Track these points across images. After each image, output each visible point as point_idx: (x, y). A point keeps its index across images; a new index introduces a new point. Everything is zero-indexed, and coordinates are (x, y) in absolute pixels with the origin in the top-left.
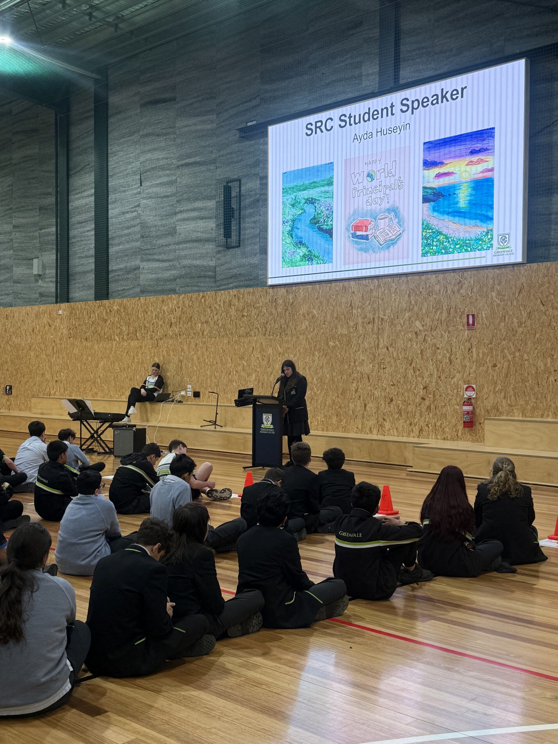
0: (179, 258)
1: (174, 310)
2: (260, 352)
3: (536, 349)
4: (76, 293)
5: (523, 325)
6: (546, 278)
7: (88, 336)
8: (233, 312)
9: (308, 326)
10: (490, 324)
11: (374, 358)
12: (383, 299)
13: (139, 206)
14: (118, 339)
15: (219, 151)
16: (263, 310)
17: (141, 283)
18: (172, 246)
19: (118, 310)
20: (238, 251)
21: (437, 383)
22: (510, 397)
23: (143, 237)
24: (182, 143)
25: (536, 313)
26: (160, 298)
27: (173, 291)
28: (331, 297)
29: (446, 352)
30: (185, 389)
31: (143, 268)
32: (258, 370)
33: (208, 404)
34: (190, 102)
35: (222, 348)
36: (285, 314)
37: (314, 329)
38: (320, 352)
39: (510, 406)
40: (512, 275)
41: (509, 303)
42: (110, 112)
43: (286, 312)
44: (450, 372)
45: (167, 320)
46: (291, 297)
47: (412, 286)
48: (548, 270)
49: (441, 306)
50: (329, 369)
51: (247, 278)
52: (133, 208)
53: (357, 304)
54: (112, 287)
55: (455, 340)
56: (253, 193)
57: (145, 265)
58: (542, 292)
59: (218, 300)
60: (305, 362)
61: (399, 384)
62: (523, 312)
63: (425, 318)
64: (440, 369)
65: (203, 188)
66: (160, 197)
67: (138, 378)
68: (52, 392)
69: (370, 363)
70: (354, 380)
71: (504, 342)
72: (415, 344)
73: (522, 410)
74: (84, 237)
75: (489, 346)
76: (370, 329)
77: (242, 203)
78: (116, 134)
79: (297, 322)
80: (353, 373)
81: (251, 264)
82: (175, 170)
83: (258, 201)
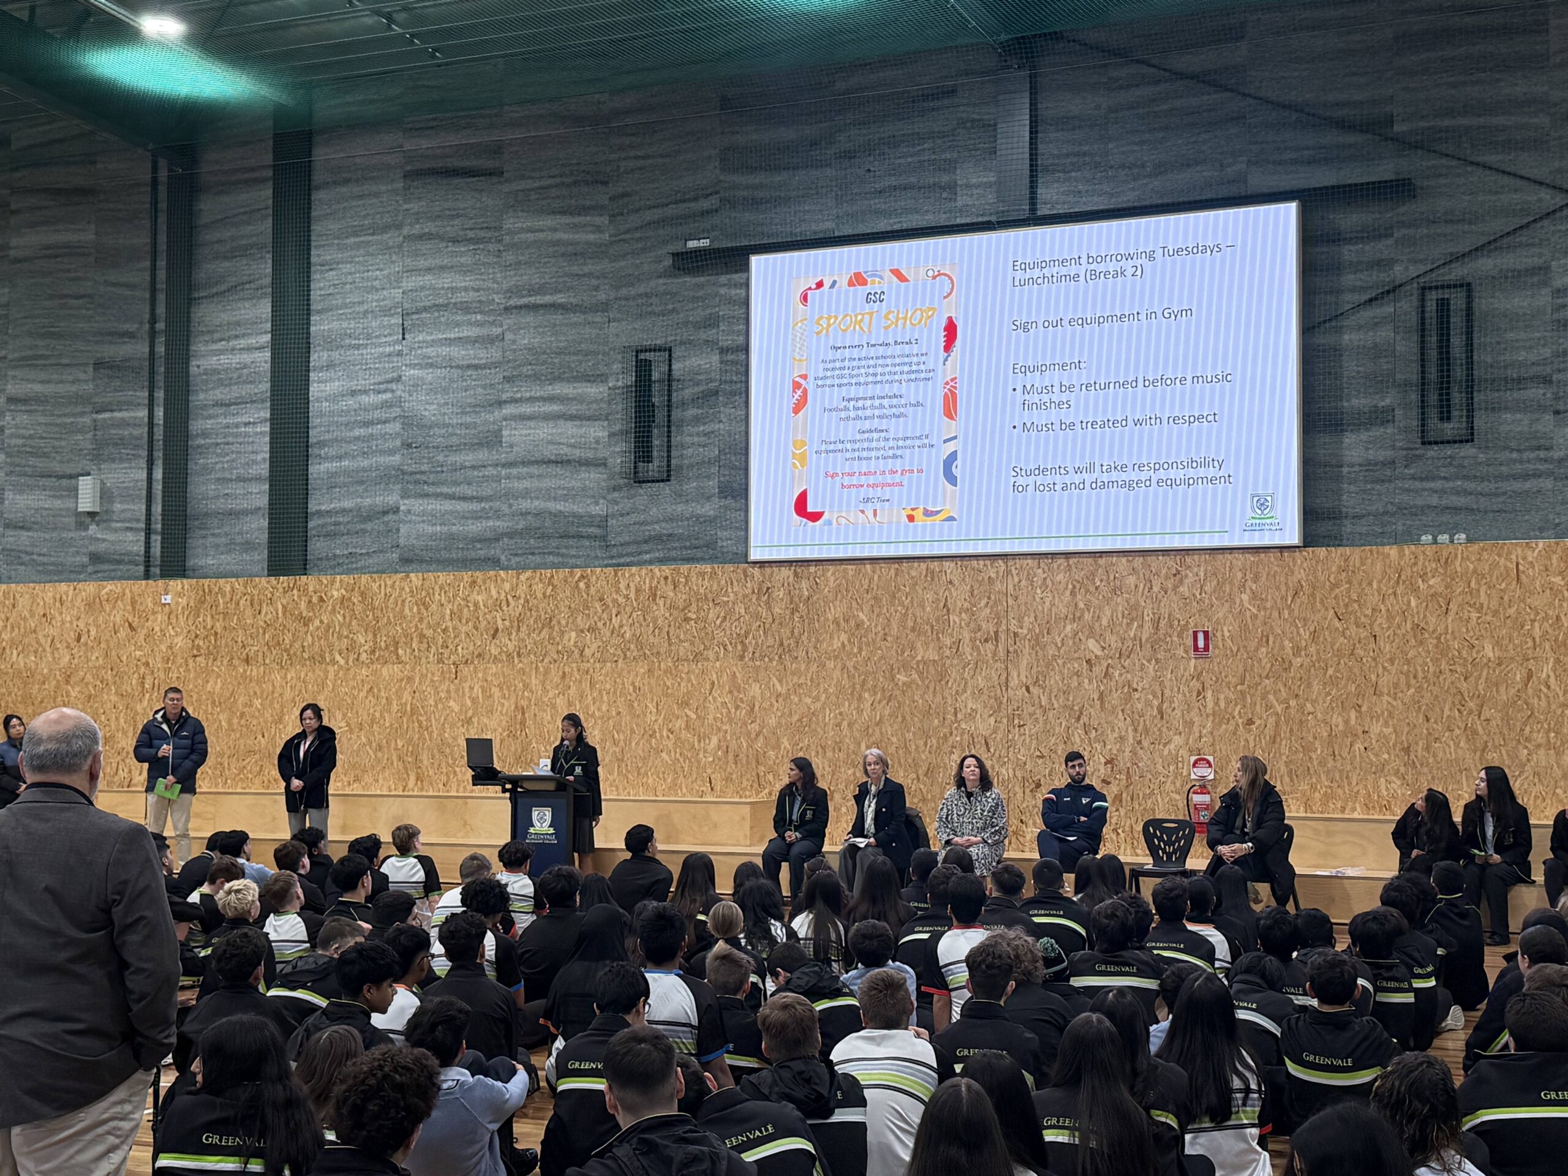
0: (509, 495)
1: (504, 603)
2: (731, 692)
3: (1329, 694)
4: (202, 556)
5: (1303, 653)
6: (1344, 574)
7: (251, 654)
8: (660, 610)
9: (846, 643)
10: (1238, 650)
11: (999, 707)
12: (1017, 598)
13: (398, 379)
14: (342, 662)
15: (617, 288)
16: (737, 609)
17: (402, 541)
18: (490, 468)
19: (344, 599)
20: (665, 489)
21: (1134, 752)
22: (1282, 777)
23: (409, 446)
24: (519, 263)
25: (1327, 633)
26: (467, 576)
27: (494, 563)
28: (899, 590)
29: (1151, 697)
31: (409, 511)
32: (724, 728)
34: (539, 183)
35: (633, 684)
36: (792, 619)
37: (860, 650)
38: (875, 693)
40: (1279, 566)
41: (1275, 614)
42: (318, 177)
44: (1161, 734)
45: (484, 623)
46: (804, 584)
47: (1079, 575)
48: (1346, 560)
49: (1140, 613)
50: (896, 727)
51: (688, 544)
52: (380, 383)
53: (959, 604)
54: (317, 547)
55: (1169, 676)
56: (702, 377)
57: (417, 505)
58: (1336, 598)
59: (622, 586)
60: (841, 714)
61: (1053, 755)
62: (1302, 630)
63: (1108, 634)
64: (1140, 728)
65: (575, 358)
66: (458, 367)
67: (400, 744)
69: (990, 716)
70: (953, 747)
71: (1266, 682)
72: (1086, 681)
73: (1304, 799)
74: (236, 435)
75: (1239, 687)
76: (988, 652)
77: (674, 394)
78: (333, 226)
79: (821, 634)
80: (951, 734)
81: (698, 517)
82: (499, 315)
83: (716, 393)
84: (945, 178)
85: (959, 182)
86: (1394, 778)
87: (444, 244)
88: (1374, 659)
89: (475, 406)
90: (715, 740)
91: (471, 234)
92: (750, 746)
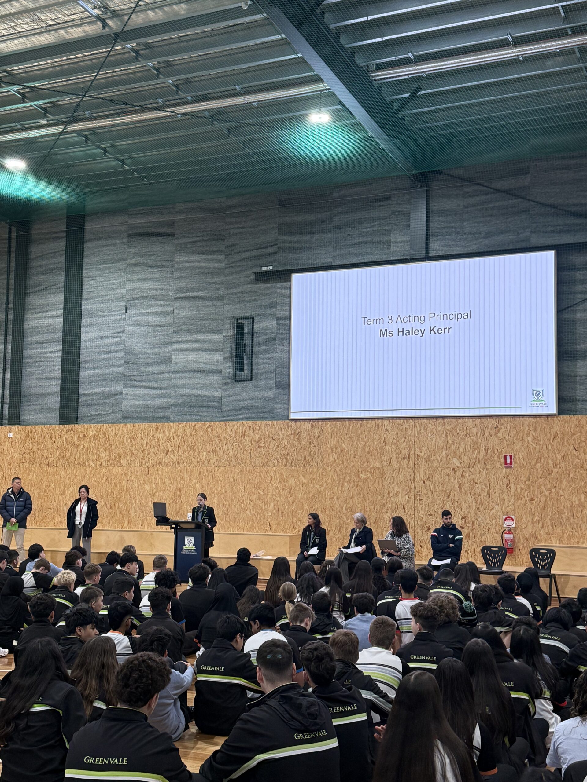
0: (175, 387)
1: (172, 438)
2: (280, 482)
3: (571, 486)
4: (27, 415)
5: (558, 466)
6: (578, 428)
7: (50, 462)
8: (247, 442)
9: (336, 459)
10: (527, 464)
11: (410, 491)
12: (419, 438)
13: (123, 332)
14: (94, 466)
15: (228, 289)
16: (284, 442)
17: (123, 408)
18: (166, 374)
19: (95, 436)
20: (250, 384)
21: (476, 513)
22: (548, 526)
23: (128, 363)
24: (182, 277)
25: (570, 457)
26: (154, 425)
27: (168, 419)
28: (362, 433)
29: (484, 487)
31: (127, 394)
32: (277, 499)
34: (193, 240)
35: (233, 478)
36: (310, 447)
37: (343, 462)
38: (350, 483)
39: (548, 534)
40: (546, 424)
41: (544, 447)
42: (87, 236)
43: (310, 444)
44: (489, 505)
45: (162, 448)
46: (316, 431)
47: (449, 427)
48: (579, 422)
49: (479, 446)
50: (360, 499)
51: (260, 411)
52: (114, 333)
53: (391, 441)
54: (83, 411)
55: (493, 476)
56: (268, 331)
57: (130, 391)
58: (574, 440)
59: (228, 430)
60: (333, 493)
62: (557, 455)
63: (463, 456)
64: (479, 501)
65: (208, 322)
66: (152, 326)
67: (121, 506)
69: (406, 495)
70: (388, 510)
71: (540, 480)
72: (452, 478)
73: (559, 537)
74: (45, 358)
75: (527, 482)
76: (405, 464)
77: (255, 339)
78: (94, 259)
79: (324, 455)
80: (387, 503)
81: (265, 398)
82: (172, 301)
83: (275, 339)
84: (385, 238)
85: (392, 240)
87: (147, 268)
89: (159, 344)
90: (272, 505)
91: (159, 263)
92: (289, 508)
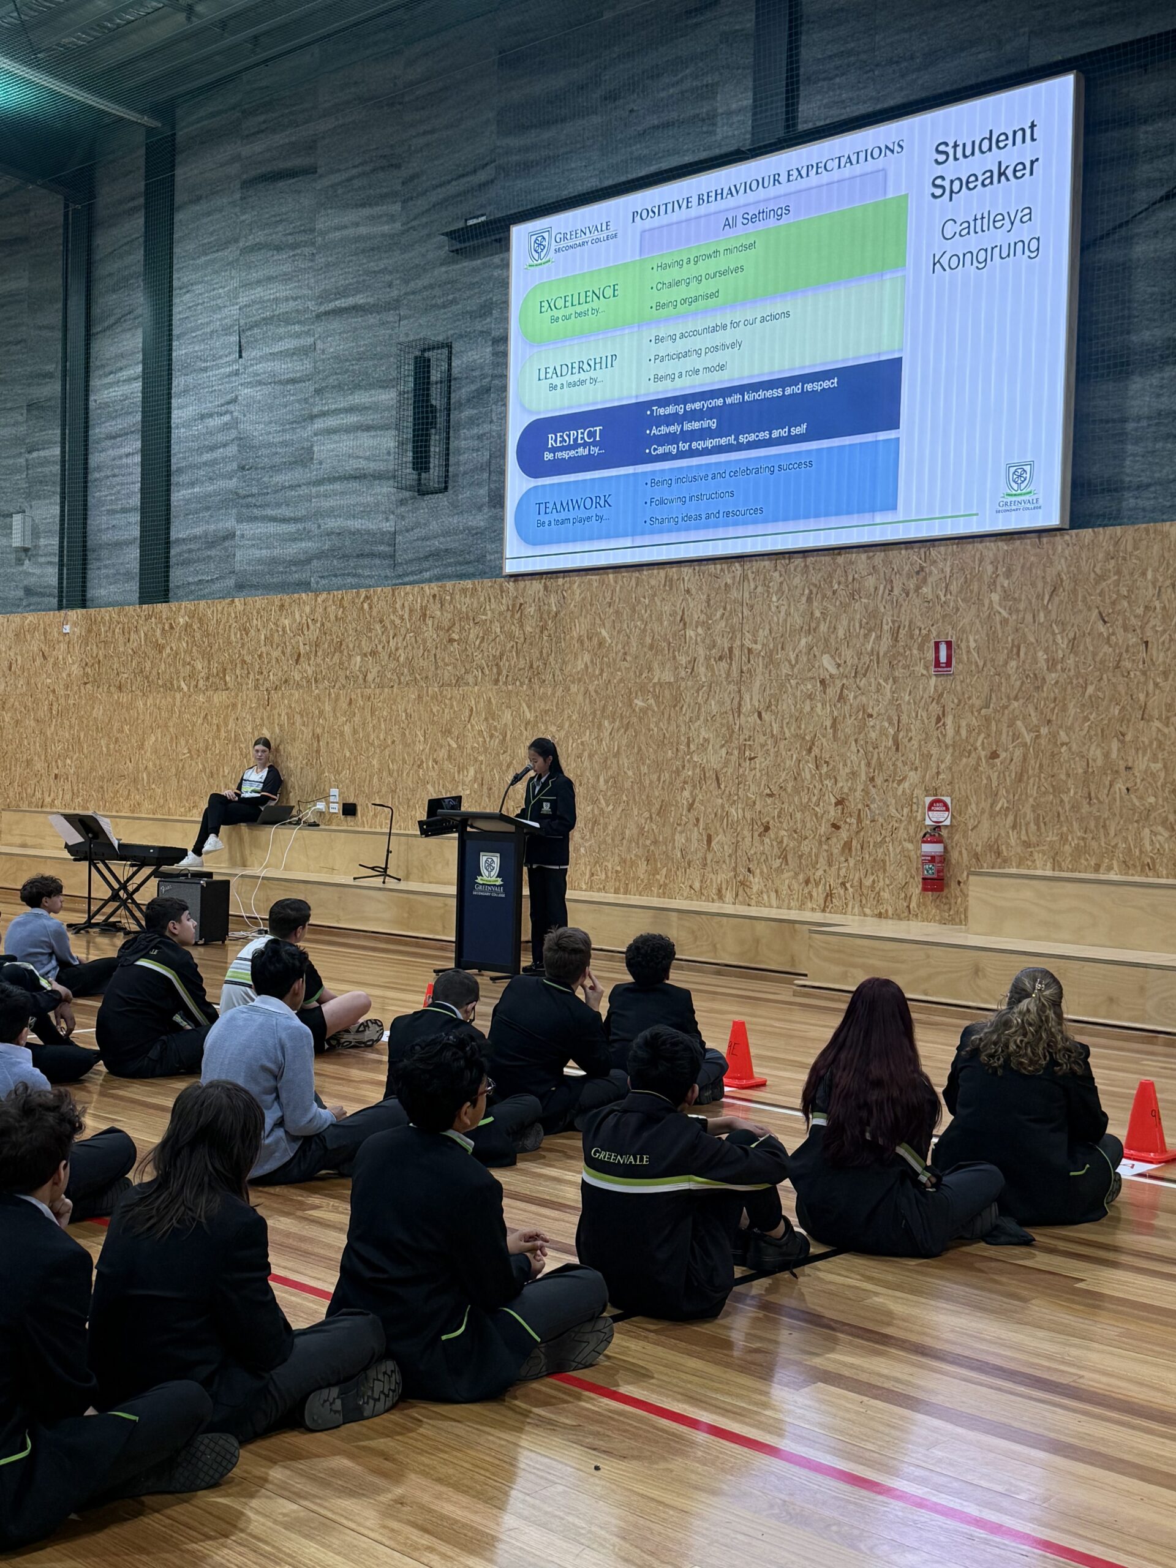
0: (318, 514)
1: (305, 627)
2: (486, 719)
3: (1087, 719)
4: (96, 587)
5: (1059, 667)
6: (1113, 562)
7: (123, 681)
8: (429, 632)
9: (589, 663)
10: (985, 664)
11: (731, 736)
12: (752, 607)
13: (234, 401)
14: (185, 689)
15: (407, 282)
16: (493, 628)
17: (237, 567)
18: (304, 487)
19: (187, 626)
20: (442, 500)
21: (866, 792)
22: (1027, 824)
23: (243, 468)
24: (328, 265)
25: (1088, 640)
26: (277, 599)
27: (304, 586)
28: (639, 602)
29: (886, 724)
30: (326, 797)
31: (243, 536)
32: (481, 758)
33: (373, 830)
34: (345, 176)
35: (405, 710)
36: (541, 638)
37: (602, 670)
38: (614, 721)
39: (1027, 844)
40: (1036, 555)
41: (1029, 617)
42: (179, 198)
43: (542, 632)
44: (895, 769)
45: (289, 648)
46: (553, 600)
47: (816, 578)
48: (1116, 543)
49: (878, 622)
50: (632, 759)
51: (461, 559)
52: (222, 405)
53: (696, 617)
54: (177, 575)
55: (907, 698)
56: (477, 373)
57: (246, 529)
58: (1102, 593)
59: (398, 606)
60: (582, 743)
61: (783, 794)
62: (1059, 637)
63: (844, 648)
64: (874, 762)
65: (371, 363)
66: (280, 382)
67: (226, 771)
68: (48, 800)
69: (723, 746)
70: (685, 782)
71: (1016, 704)
72: (819, 705)
73: (1052, 854)
74: (120, 467)
75: (983, 711)
76: (722, 672)
77: (453, 395)
78: (190, 247)
79: (566, 655)
80: (683, 767)
81: (470, 529)
82: (313, 323)
83: (488, 390)
84: (704, 109)
85: (720, 111)
86: (1160, 829)
87: (271, 253)
88: (1144, 673)
89: (292, 423)
